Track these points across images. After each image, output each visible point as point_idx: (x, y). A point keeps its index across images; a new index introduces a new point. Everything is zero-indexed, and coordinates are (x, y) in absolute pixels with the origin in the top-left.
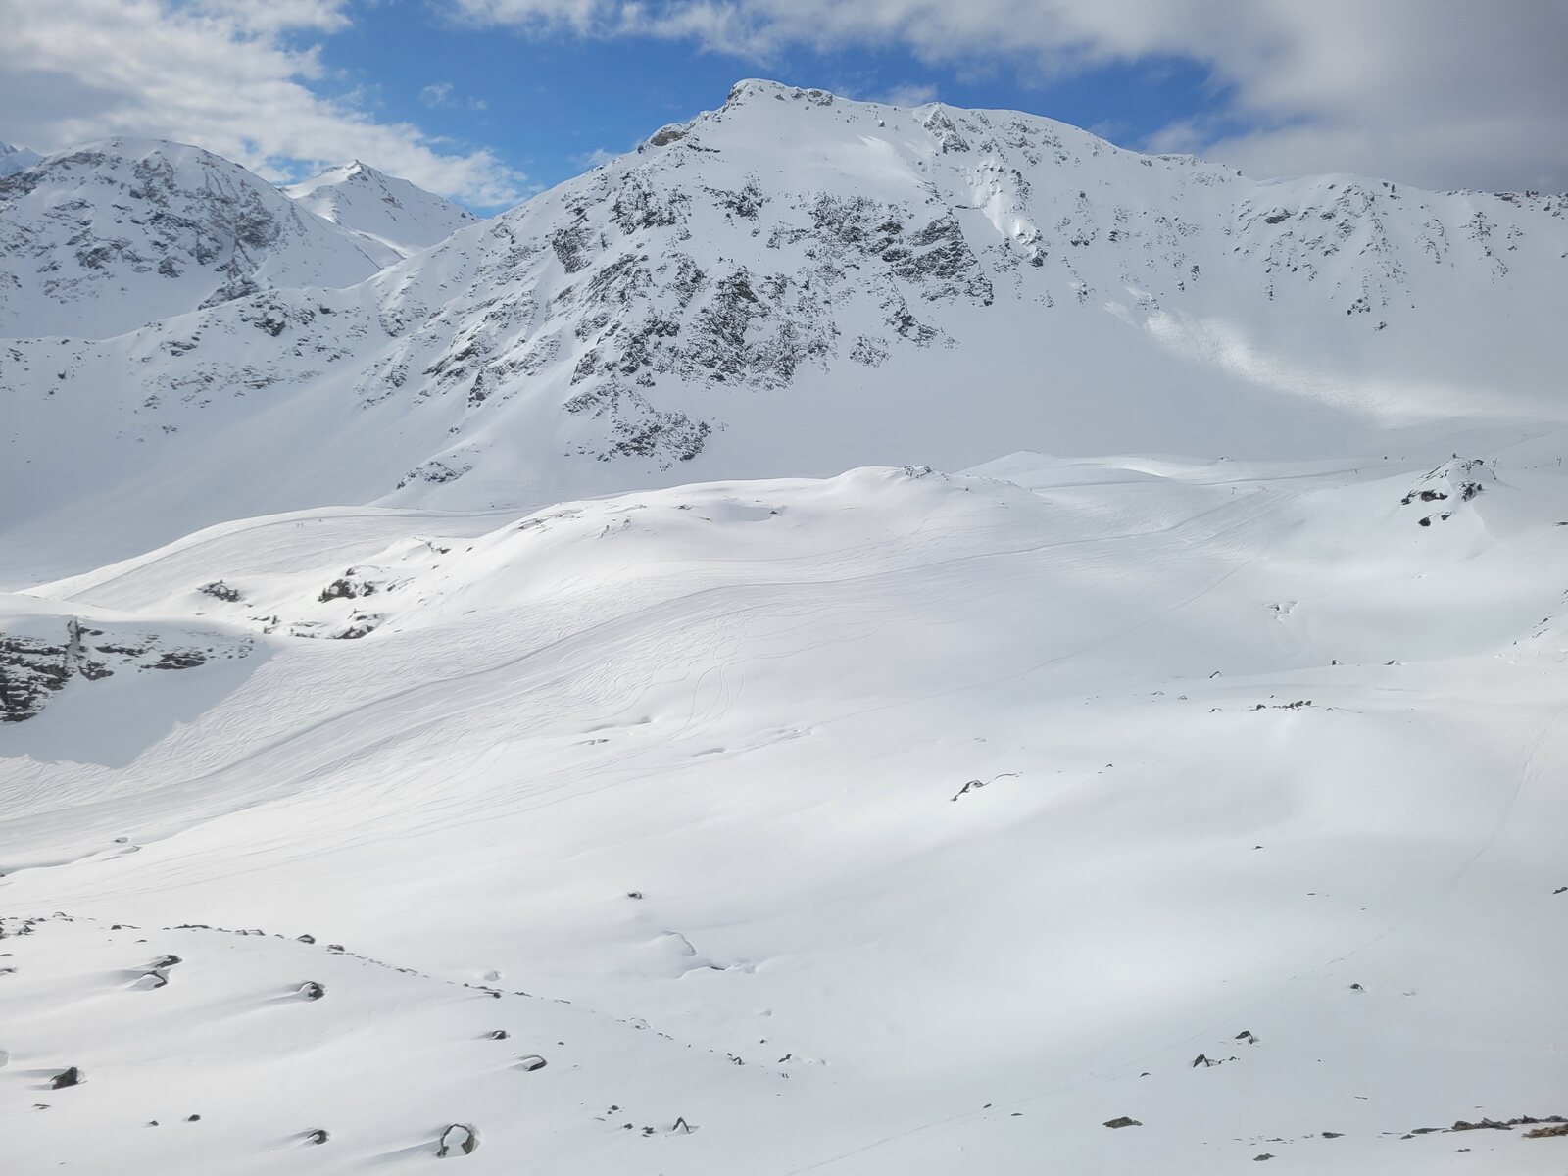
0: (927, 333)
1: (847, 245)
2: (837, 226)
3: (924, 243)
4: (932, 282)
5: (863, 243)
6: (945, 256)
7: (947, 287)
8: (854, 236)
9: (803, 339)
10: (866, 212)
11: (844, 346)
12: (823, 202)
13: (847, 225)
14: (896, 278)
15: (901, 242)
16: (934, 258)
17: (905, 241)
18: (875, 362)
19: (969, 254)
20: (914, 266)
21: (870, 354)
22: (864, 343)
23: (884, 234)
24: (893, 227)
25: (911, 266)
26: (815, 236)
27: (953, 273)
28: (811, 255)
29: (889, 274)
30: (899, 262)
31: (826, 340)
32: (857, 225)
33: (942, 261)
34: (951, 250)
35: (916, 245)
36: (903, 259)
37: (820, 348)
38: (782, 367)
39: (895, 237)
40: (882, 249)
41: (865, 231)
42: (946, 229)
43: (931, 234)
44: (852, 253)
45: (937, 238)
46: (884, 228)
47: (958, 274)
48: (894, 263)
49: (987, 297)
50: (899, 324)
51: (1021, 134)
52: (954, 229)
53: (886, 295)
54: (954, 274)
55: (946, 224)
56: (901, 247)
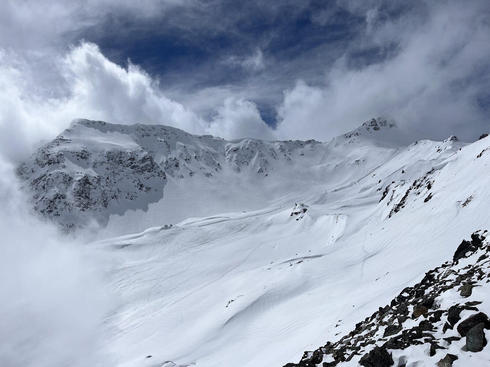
0: (148, 189)
1: (118, 165)
2: (114, 160)
3: (142, 163)
4: (147, 173)
5: (124, 164)
6: (150, 166)
7: (152, 175)
8: (121, 162)
9: (109, 195)
10: (123, 155)
11: (123, 195)
12: (109, 153)
13: (117, 159)
14: (136, 174)
15: (135, 163)
16: (146, 167)
17: (137, 163)
18: (134, 199)
19: (156, 165)
20: (140, 170)
21: (132, 197)
22: (129, 194)
23: (130, 161)
24: (132, 159)
26: (108, 163)
27: (152, 171)
28: (108, 169)
29: (134, 173)
30: (136, 169)
31: (117, 194)
32: (121, 159)
33: (149, 168)
34: (151, 164)
35: (140, 163)
37: (115, 197)
38: (104, 204)
40: (130, 165)
41: (124, 161)
42: (148, 158)
43: (144, 160)
44: (121, 167)
45: (146, 161)
46: (129, 159)
47: (154, 171)
48: (134, 169)
49: (164, 176)
50: (139, 187)
51: (164, 131)
52: (151, 159)
53: (134, 179)
55: (148, 157)
56: (136, 165)
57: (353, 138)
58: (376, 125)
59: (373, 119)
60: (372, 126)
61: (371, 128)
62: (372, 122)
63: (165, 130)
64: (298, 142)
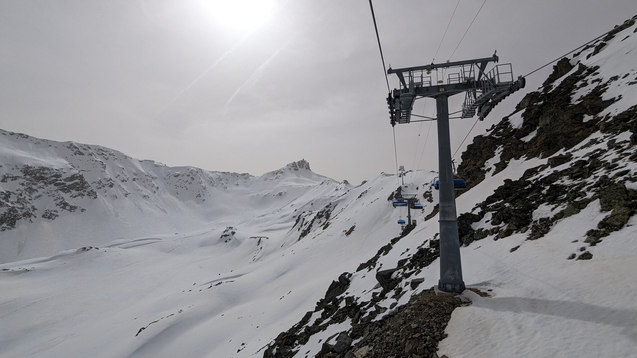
0: (73, 208)
1: (38, 182)
2: (33, 175)
3: (70, 181)
4: (74, 192)
5: (46, 181)
6: (78, 184)
7: (80, 194)
8: (42, 178)
9: (20, 212)
10: (46, 171)
11: (39, 214)
12: (27, 168)
13: (38, 175)
14: (60, 192)
15: (61, 180)
16: (74, 185)
17: (63, 180)
18: (53, 218)
19: (87, 184)
21: (51, 215)
22: (48, 212)
23: (54, 178)
24: (57, 176)
25: (65, 188)
26: (24, 178)
28: (23, 184)
29: (57, 190)
30: (61, 186)
31: (31, 212)
32: (42, 175)
33: (77, 186)
34: (80, 183)
35: (67, 181)
38: (10, 222)
40: (54, 182)
41: (46, 177)
42: (78, 177)
43: (72, 178)
44: (41, 184)
45: (75, 179)
46: (54, 176)
47: (84, 190)
48: (59, 187)
49: (95, 196)
50: (62, 205)
51: (101, 152)
52: (81, 177)
53: (56, 197)
54: (82, 190)
56: (61, 182)
57: (279, 174)
58: (297, 167)
59: (294, 162)
60: (293, 167)
61: (293, 169)
62: (293, 164)
63: (103, 151)
64: (235, 174)
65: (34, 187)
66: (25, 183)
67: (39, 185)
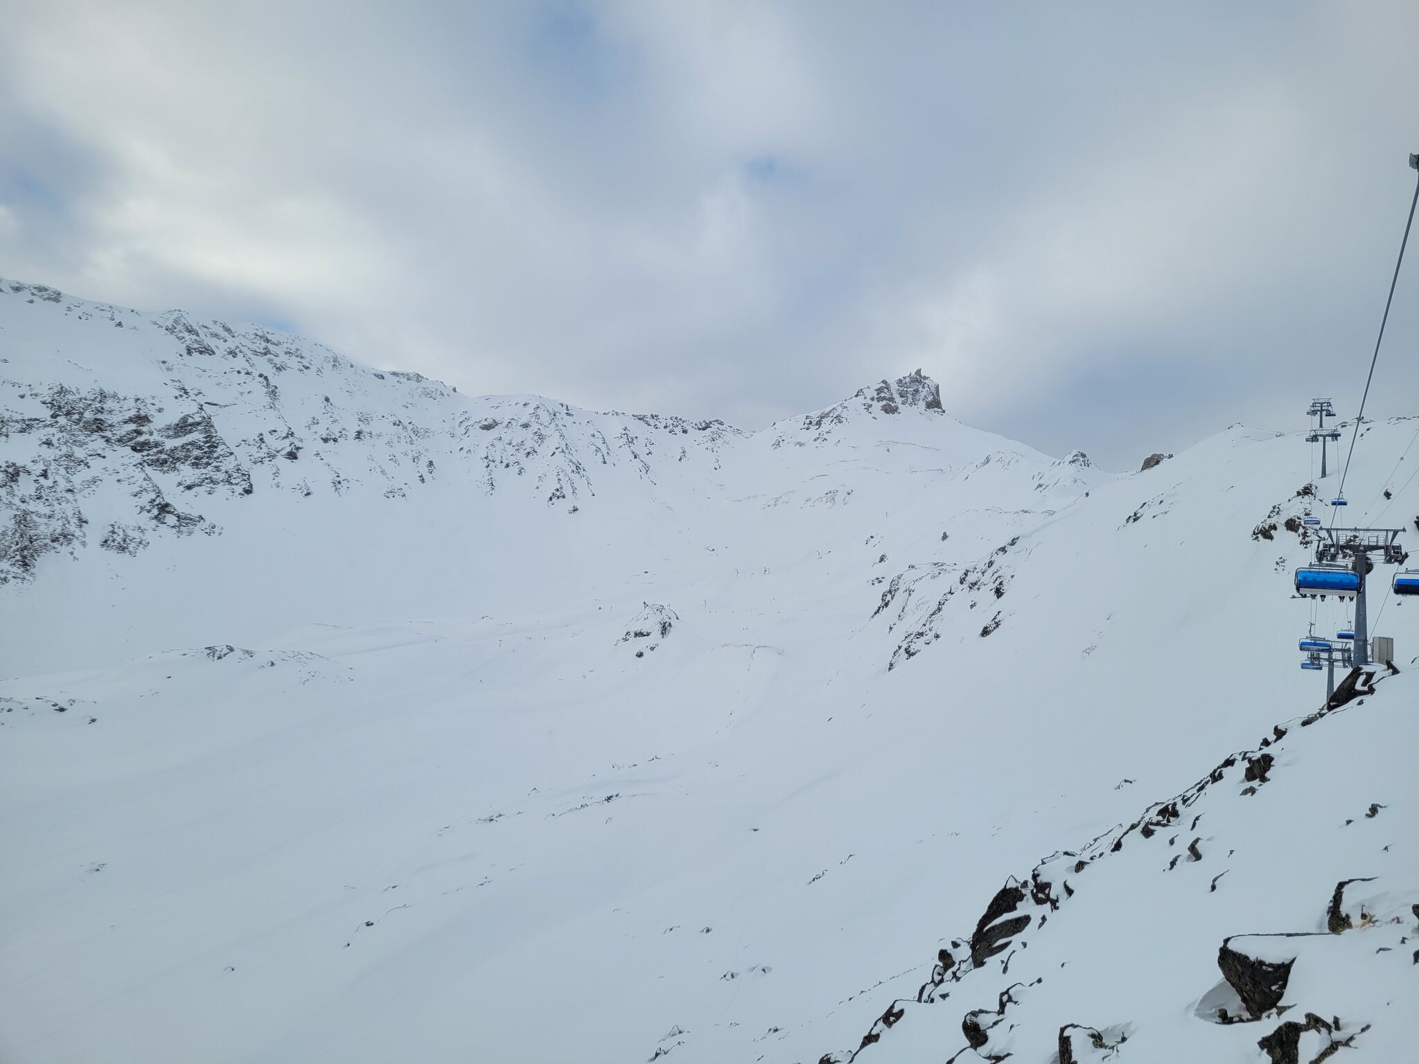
0: (184, 521)
1: (89, 436)
2: (76, 416)
3: (176, 435)
4: (187, 472)
5: (108, 434)
6: (200, 448)
7: (204, 476)
8: (98, 426)
9: (44, 529)
10: (109, 404)
11: (95, 534)
12: (59, 393)
13: (88, 415)
14: (148, 469)
15: (151, 434)
16: (188, 450)
17: (155, 433)
18: (131, 548)
19: (223, 447)
20: (166, 456)
21: (125, 541)
22: (116, 530)
23: (133, 426)
24: (141, 419)
25: (163, 456)
26: (52, 425)
27: (208, 464)
28: (48, 443)
29: (141, 464)
30: (151, 452)
31: (72, 528)
32: (100, 416)
33: (196, 453)
34: (207, 442)
35: (168, 437)
36: (155, 450)
37: (65, 537)
38: (18, 557)
39: (144, 429)
40: (131, 440)
41: (110, 422)
42: (198, 424)
43: (183, 427)
44: (97, 443)
45: (190, 432)
46: (131, 420)
47: (215, 464)
48: (145, 453)
49: (245, 485)
50: (155, 511)
51: (264, 344)
52: (207, 424)
53: (138, 484)
54: (210, 464)
55: (198, 419)
56: (152, 439)
57: (825, 427)
58: (892, 399)
59: (884, 382)
61: (878, 406)
62: (879, 390)
63: (268, 341)
65: (79, 453)
66: (55, 441)
67: (91, 446)
